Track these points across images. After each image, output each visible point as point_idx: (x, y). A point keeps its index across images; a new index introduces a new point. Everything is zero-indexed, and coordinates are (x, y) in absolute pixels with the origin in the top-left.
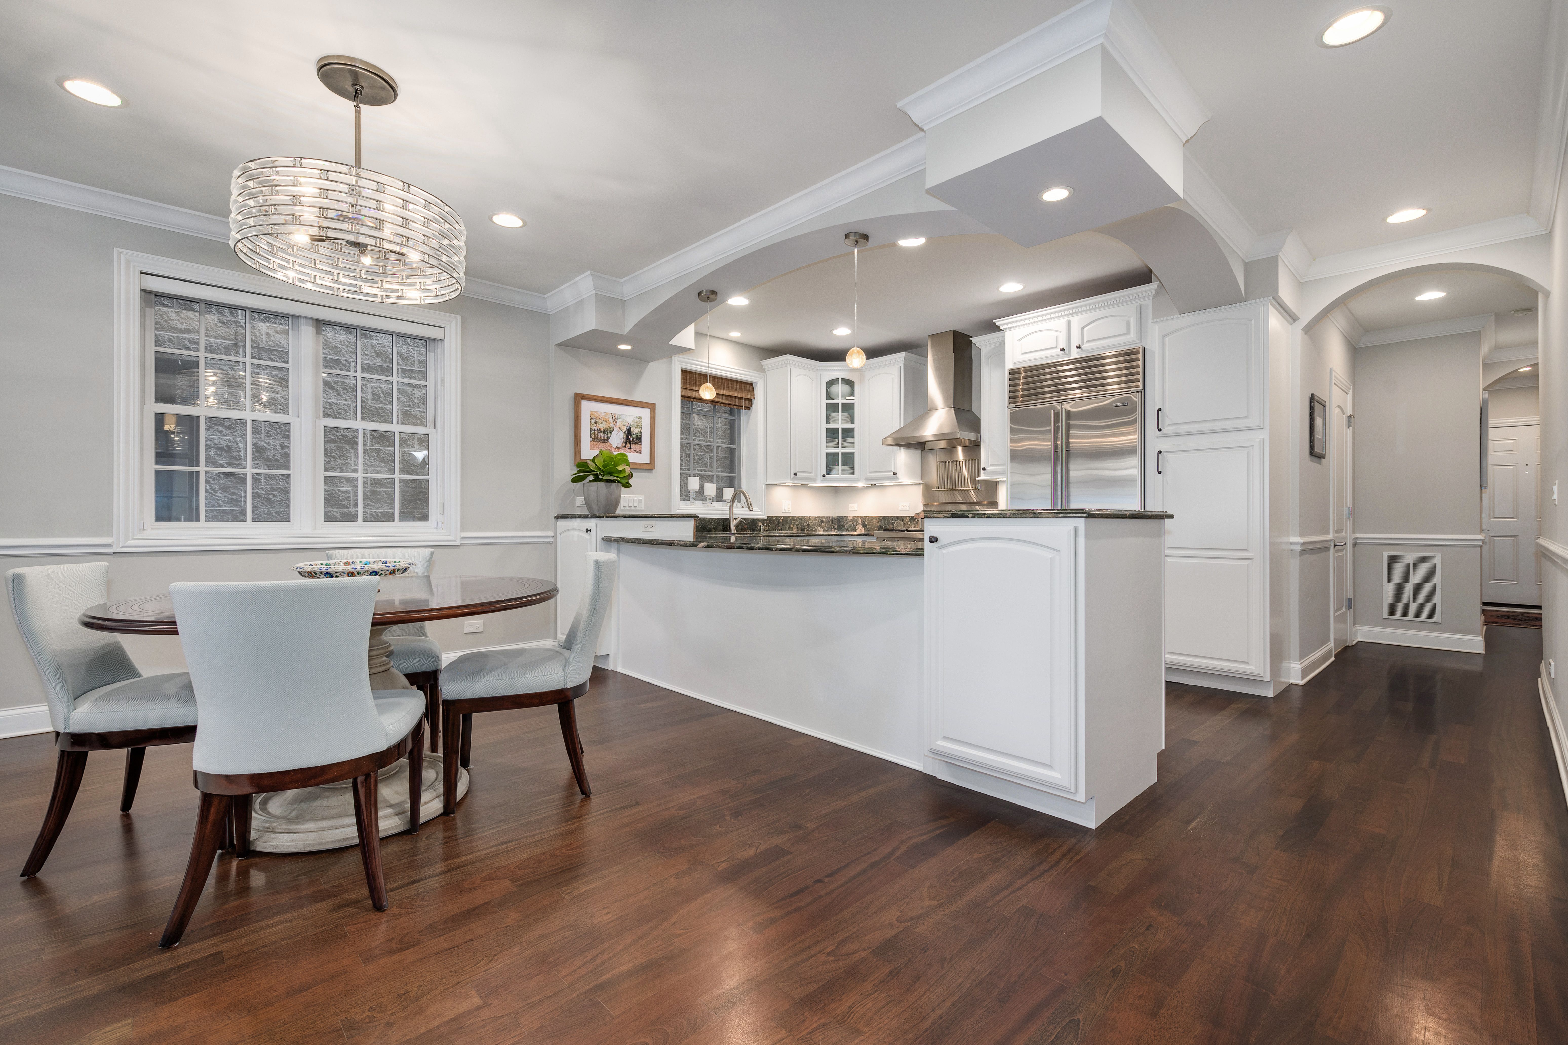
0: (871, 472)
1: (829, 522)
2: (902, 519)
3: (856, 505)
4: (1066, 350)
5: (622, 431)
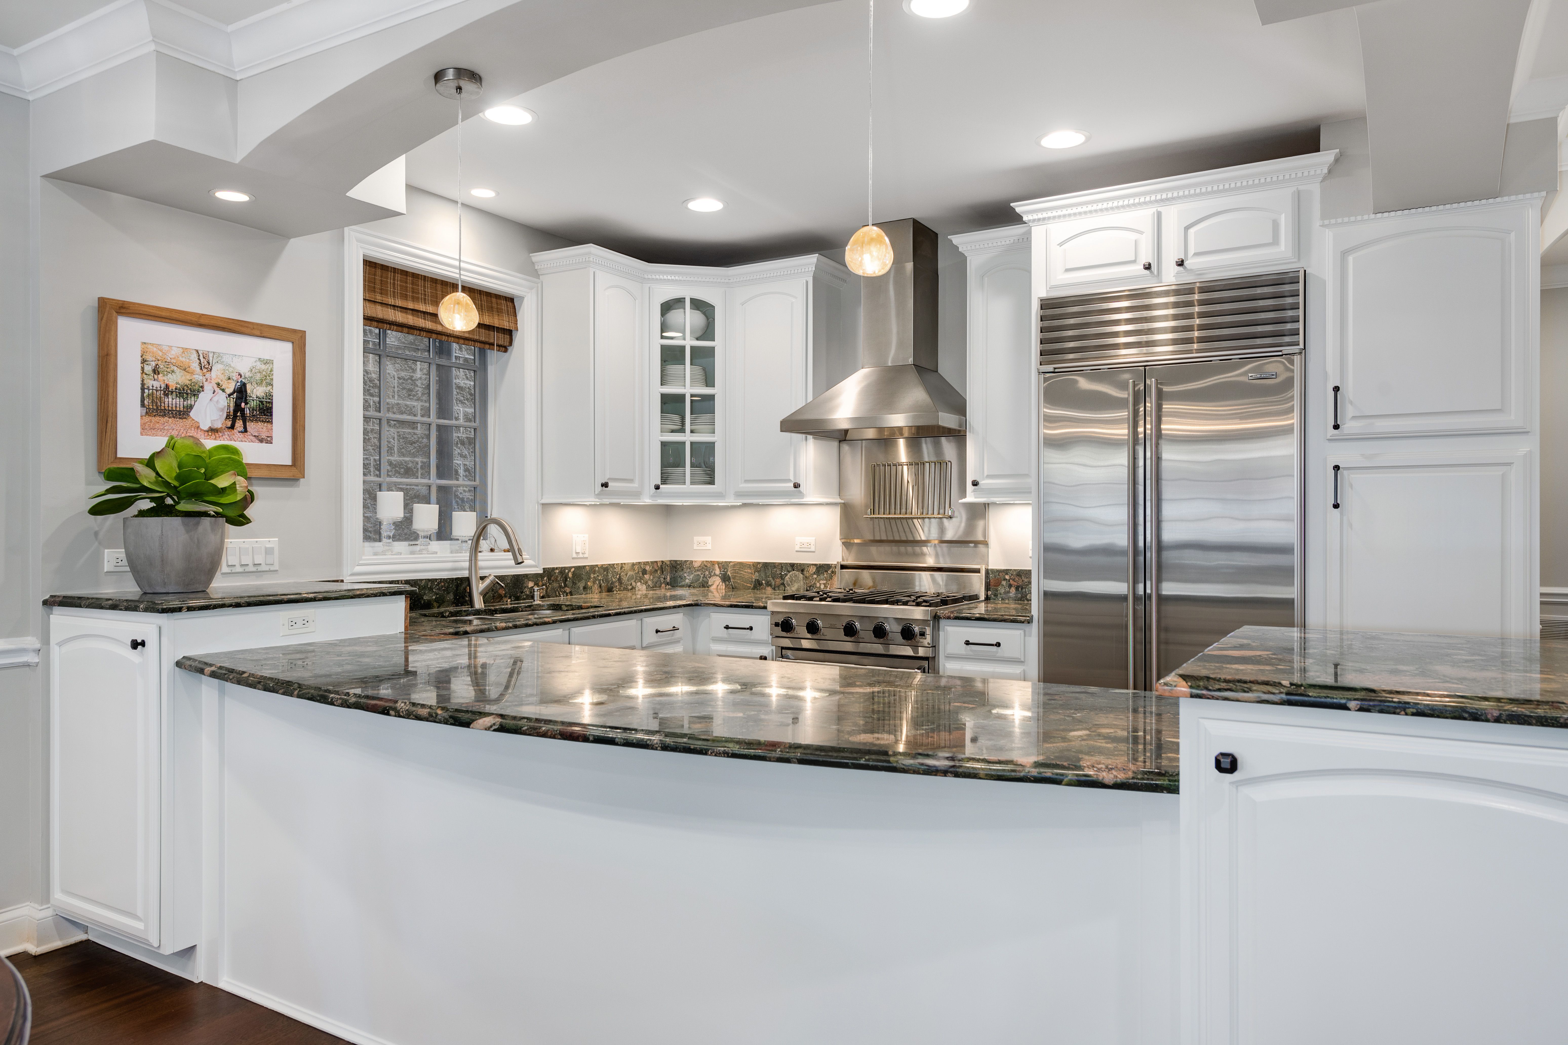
0: (746, 481)
1: (656, 571)
2: (801, 568)
3: (708, 539)
4: (1154, 267)
5: (223, 390)
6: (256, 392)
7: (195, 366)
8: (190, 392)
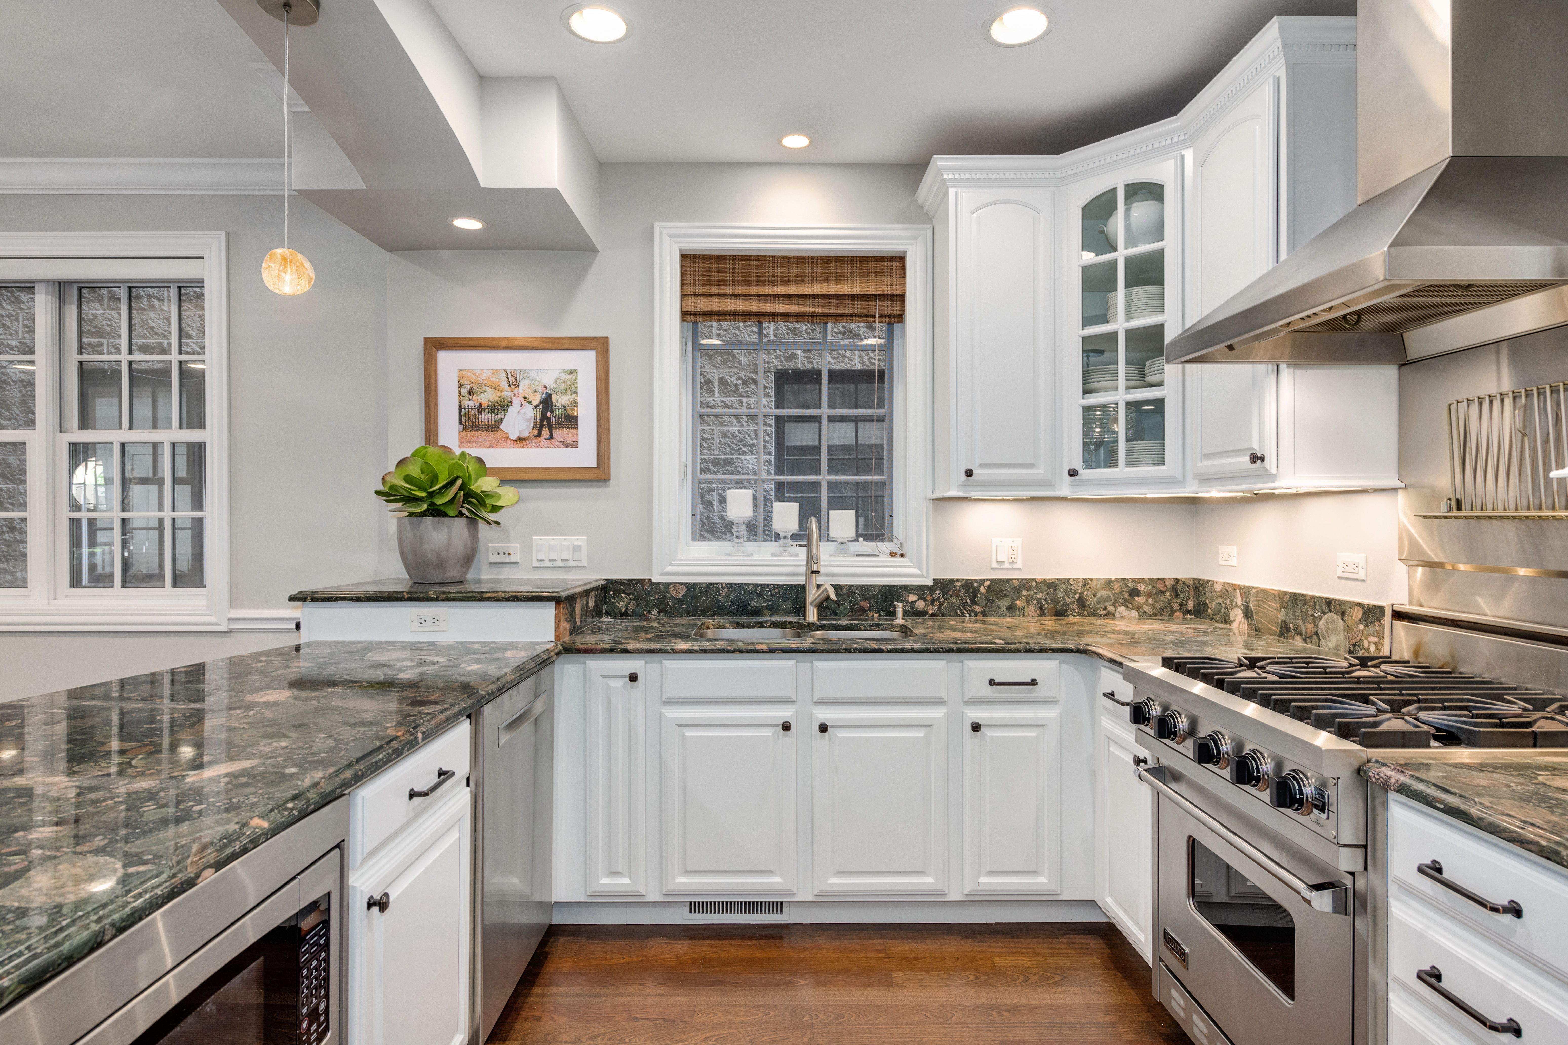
0: (1205, 456)
1: (1162, 592)
3: (1233, 550)
5: (530, 403)
6: (560, 401)
7: (504, 384)
8: (500, 407)
